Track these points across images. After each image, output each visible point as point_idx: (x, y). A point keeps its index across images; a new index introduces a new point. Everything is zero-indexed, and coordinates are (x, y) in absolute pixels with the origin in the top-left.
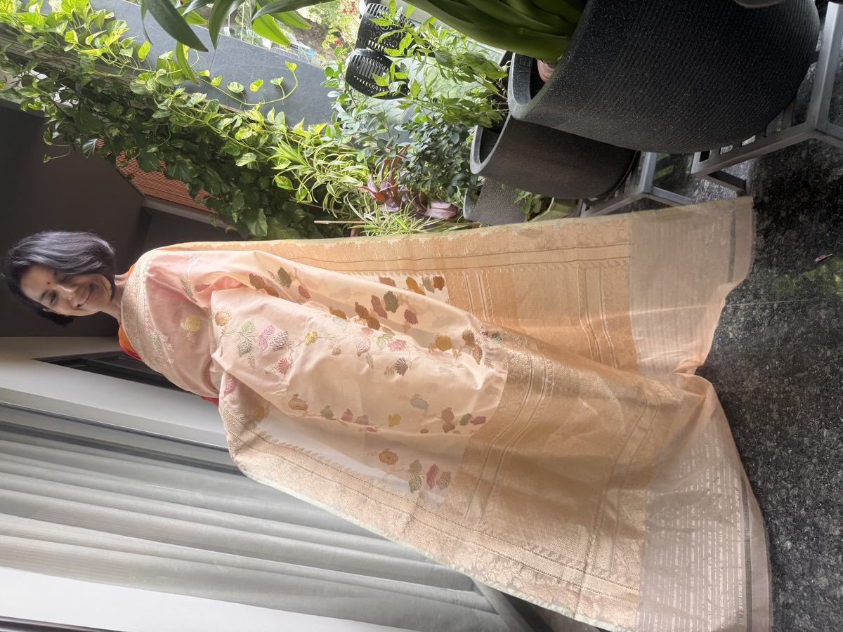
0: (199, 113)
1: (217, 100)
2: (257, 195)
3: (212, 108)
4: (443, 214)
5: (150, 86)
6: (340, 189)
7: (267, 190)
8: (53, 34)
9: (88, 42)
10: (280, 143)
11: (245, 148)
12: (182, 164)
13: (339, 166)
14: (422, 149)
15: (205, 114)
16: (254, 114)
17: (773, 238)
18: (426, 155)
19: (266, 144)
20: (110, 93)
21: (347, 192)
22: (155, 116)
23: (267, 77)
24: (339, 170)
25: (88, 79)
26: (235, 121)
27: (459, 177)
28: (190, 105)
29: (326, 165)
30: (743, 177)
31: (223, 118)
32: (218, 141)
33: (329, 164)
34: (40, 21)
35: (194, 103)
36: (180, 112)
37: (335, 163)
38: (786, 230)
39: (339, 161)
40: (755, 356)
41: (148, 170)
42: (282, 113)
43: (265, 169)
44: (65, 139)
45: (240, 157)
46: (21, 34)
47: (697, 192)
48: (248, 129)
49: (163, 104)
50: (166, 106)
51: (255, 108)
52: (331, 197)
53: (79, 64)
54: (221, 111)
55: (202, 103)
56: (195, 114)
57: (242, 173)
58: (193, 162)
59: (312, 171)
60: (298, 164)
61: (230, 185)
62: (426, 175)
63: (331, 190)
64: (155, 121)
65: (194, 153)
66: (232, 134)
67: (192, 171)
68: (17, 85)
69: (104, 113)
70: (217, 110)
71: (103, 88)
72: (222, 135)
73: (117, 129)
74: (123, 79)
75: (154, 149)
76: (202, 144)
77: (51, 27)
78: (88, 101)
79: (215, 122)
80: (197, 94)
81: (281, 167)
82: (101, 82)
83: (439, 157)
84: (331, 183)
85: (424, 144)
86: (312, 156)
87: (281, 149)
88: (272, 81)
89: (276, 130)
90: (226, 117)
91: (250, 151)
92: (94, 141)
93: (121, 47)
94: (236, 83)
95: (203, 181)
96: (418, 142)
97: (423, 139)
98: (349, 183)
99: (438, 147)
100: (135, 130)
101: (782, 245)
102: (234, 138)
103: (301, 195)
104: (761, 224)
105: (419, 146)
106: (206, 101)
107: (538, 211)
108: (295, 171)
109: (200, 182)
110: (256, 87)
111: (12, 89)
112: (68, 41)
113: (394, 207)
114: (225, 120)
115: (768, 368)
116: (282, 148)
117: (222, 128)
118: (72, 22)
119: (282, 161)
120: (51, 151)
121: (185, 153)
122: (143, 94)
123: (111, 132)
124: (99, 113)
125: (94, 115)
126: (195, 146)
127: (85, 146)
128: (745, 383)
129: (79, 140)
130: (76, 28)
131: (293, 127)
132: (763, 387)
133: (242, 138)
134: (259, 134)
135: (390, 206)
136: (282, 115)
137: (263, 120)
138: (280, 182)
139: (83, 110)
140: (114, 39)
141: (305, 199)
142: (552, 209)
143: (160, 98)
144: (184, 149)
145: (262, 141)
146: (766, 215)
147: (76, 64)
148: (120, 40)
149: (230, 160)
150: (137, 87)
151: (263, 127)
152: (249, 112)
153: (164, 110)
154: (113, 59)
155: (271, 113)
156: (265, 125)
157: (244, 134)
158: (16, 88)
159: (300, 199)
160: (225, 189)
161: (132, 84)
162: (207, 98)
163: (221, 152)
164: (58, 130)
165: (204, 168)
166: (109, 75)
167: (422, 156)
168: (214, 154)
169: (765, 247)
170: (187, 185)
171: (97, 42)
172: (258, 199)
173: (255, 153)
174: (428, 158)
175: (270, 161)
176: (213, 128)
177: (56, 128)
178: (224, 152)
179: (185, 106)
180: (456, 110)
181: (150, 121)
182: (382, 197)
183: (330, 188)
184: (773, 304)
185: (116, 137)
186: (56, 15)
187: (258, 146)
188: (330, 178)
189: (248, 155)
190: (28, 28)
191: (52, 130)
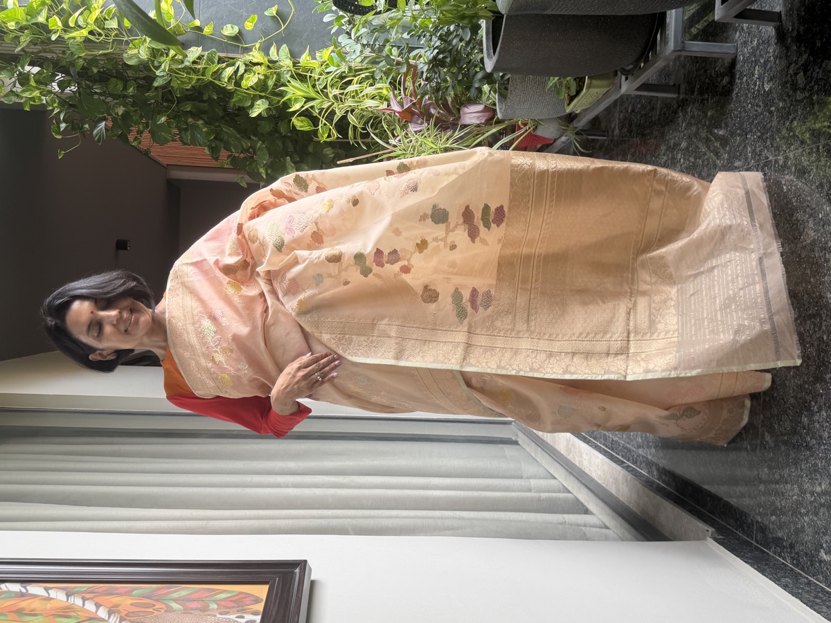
0: (199, 69)
1: (214, 50)
2: (279, 143)
3: (211, 60)
4: (478, 118)
5: (144, 54)
6: (363, 116)
7: (289, 134)
8: (37, 24)
9: (72, 24)
10: (289, 82)
11: (255, 95)
12: (196, 127)
13: (356, 91)
14: (432, 55)
15: (205, 68)
16: (256, 56)
17: (812, 73)
18: (439, 60)
19: (276, 86)
20: (105, 69)
21: (371, 117)
22: (156, 84)
23: (259, 10)
24: (357, 94)
25: (81, 62)
26: (238, 68)
27: (480, 75)
28: (187, 63)
29: (342, 94)
30: (777, 9)
31: (225, 68)
32: (226, 94)
33: (345, 91)
34: (21, 14)
35: (191, 60)
36: (179, 74)
37: (351, 88)
38: (822, 61)
39: (355, 86)
40: (808, 206)
41: (163, 142)
42: (285, 45)
43: (280, 113)
44: (73, 128)
45: (252, 106)
46: (7, 33)
47: (738, 33)
48: (253, 74)
49: (160, 70)
50: (164, 71)
51: (255, 49)
52: (355, 128)
53: (69, 48)
54: (221, 60)
55: (200, 58)
56: (195, 71)
57: (259, 122)
58: (206, 123)
59: (330, 103)
60: (314, 99)
61: (250, 138)
62: (446, 81)
63: (353, 121)
64: (157, 88)
65: (204, 112)
66: (238, 84)
67: (206, 132)
68: (15, 86)
69: (104, 92)
70: (216, 61)
71: (97, 67)
72: (228, 88)
73: (121, 107)
74: (115, 52)
75: (163, 119)
76: (210, 99)
77: (32, 18)
78: (86, 84)
79: (217, 74)
80: (192, 49)
81: (296, 107)
82: (93, 61)
83: (454, 59)
84: (352, 111)
85: (434, 49)
86: (325, 87)
87: (291, 87)
88: (266, 13)
89: (281, 67)
90: (228, 66)
91: (261, 97)
92: (103, 124)
93: (106, 19)
94: (229, 26)
95: (221, 140)
96: (428, 48)
97: (432, 43)
98: (370, 107)
99: (451, 47)
100: (139, 103)
101: (821, 79)
102: (240, 86)
103: (323, 133)
104: (800, 59)
105: (429, 52)
106: (203, 54)
107: (574, 93)
108: (312, 107)
109: (218, 142)
110: (251, 24)
111: (11, 91)
112: (53, 28)
113: (422, 123)
114: (227, 69)
115: (820, 216)
116: (293, 86)
117: (226, 80)
118: (51, 6)
119: (296, 100)
120: (63, 144)
121: (196, 115)
122: (138, 63)
123: (116, 111)
124: (100, 94)
125: (96, 97)
126: (203, 104)
127: (95, 132)
128: (802, 237)
129: (87, 126)
130: (56, 11)
131: (300, 58)
132: (818, 237)
133: (249, 85)
134: (265, 76)
135: (417, 123)
136: (285, 48)
137: (266, 59)
138: (300, 124)
139: (84, 93)
140: (96, 14)
141: (329, 136)
142: (589, 87)
143: (156, 64)
144: (194, 111)
145: (271, 83)
146: (803, 49)
147: (65, 49)
148: (101, 12)
149: (243, 111)
150: (130, 58)
151: (268, 67)
152: (249, 55)
153: (163, 76)
154: (100, 35)
155: (273, 50)
156: (270, 65)
157: (250, 80)
158: (14, 89)
159: (323, 138)
160: (246, 144)
161: (125, 55)
162: (203, 50)
163: (232, 104)
164: (65, 121)
165: (219, 126)
166: (101, 52)
167: (436, 63)
168: (225, 109)
169: (806, 85)
170: (206, 148)
171: (81, 22)
172: (282, 147)
173: (267, 98)
174: (442, 63)
175: (284, 102)
176: (217, 82)
177: (62, 119)
178: (234, 105)
179: (183, 66)
180: (452, 10)
181: (152, 90)
182: (408, 116)
183: (352, 119)
184: (819, 146)
185: (123, 115)
186: (34, 4)
187: (268, 89)
188: (350, 106)
189: (259, 102)
190: (12, 25)
191: (59, 122)
